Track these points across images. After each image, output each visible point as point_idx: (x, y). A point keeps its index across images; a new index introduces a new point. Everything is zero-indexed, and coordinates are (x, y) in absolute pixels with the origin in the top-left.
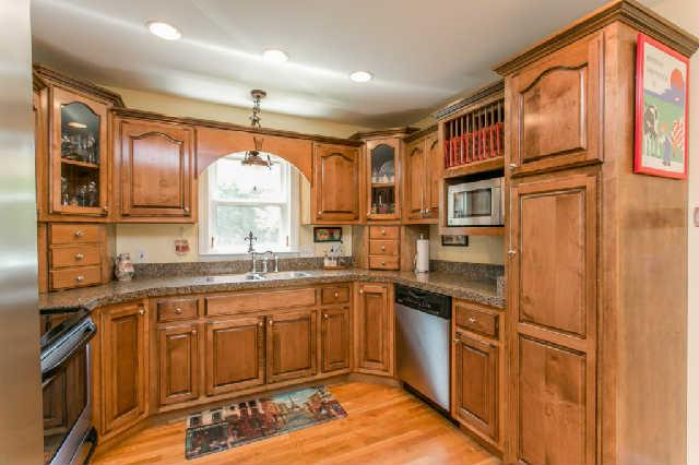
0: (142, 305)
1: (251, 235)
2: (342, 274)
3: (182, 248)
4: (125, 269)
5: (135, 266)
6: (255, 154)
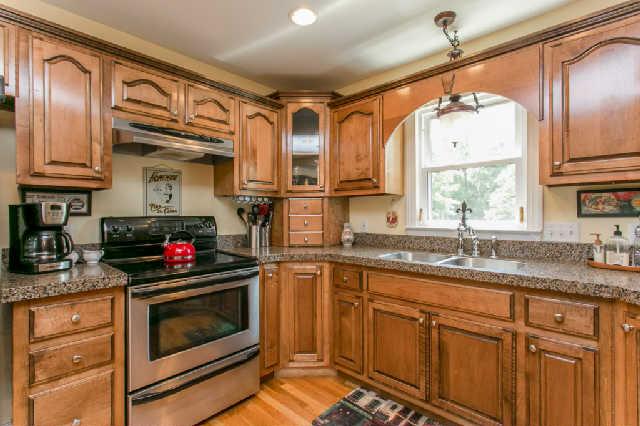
1: (464, 205)
3: (393, 220)
4: (347, 236)
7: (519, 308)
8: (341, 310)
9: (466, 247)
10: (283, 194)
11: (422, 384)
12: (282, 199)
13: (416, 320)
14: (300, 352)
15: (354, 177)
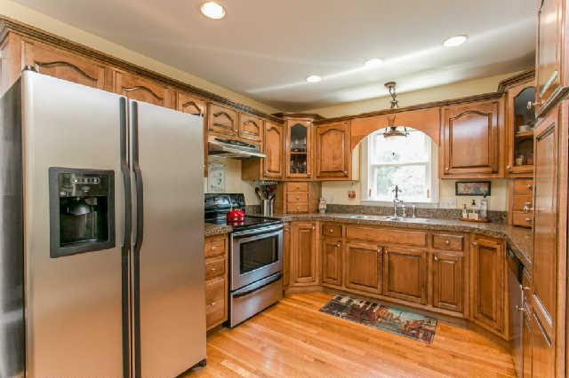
0: (314, 225)
1: (397, 188)
2: (483, 227)
3: (352, 196)
4: (322, 206)
5: (327, 205)
6: (394, 128)
7: (429, 241)
8: (328, 250)
9: (399, 212)
10: (283, 179)
11: (379, 287)
12: (283, 182)
13: (375, 251)
14: (302, 277)
15: (331, 170)
